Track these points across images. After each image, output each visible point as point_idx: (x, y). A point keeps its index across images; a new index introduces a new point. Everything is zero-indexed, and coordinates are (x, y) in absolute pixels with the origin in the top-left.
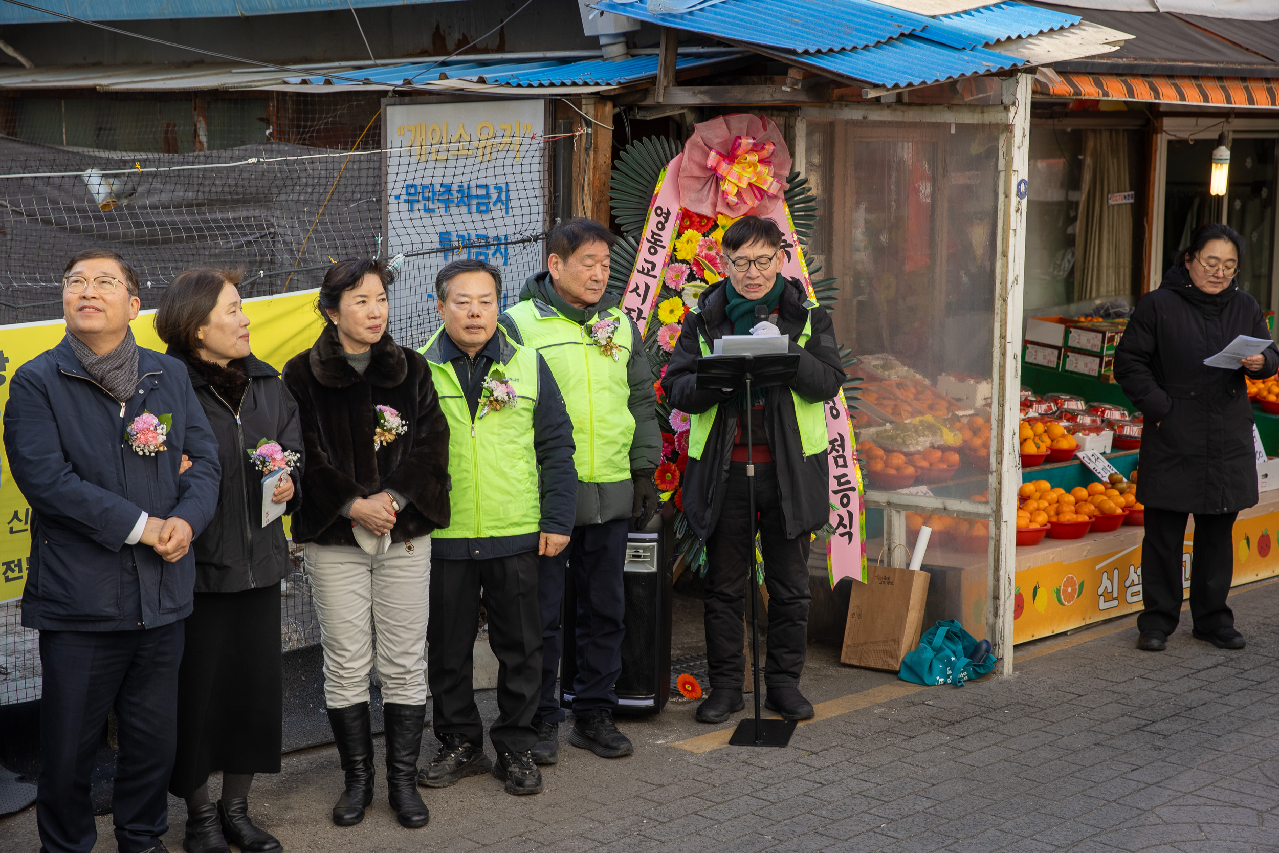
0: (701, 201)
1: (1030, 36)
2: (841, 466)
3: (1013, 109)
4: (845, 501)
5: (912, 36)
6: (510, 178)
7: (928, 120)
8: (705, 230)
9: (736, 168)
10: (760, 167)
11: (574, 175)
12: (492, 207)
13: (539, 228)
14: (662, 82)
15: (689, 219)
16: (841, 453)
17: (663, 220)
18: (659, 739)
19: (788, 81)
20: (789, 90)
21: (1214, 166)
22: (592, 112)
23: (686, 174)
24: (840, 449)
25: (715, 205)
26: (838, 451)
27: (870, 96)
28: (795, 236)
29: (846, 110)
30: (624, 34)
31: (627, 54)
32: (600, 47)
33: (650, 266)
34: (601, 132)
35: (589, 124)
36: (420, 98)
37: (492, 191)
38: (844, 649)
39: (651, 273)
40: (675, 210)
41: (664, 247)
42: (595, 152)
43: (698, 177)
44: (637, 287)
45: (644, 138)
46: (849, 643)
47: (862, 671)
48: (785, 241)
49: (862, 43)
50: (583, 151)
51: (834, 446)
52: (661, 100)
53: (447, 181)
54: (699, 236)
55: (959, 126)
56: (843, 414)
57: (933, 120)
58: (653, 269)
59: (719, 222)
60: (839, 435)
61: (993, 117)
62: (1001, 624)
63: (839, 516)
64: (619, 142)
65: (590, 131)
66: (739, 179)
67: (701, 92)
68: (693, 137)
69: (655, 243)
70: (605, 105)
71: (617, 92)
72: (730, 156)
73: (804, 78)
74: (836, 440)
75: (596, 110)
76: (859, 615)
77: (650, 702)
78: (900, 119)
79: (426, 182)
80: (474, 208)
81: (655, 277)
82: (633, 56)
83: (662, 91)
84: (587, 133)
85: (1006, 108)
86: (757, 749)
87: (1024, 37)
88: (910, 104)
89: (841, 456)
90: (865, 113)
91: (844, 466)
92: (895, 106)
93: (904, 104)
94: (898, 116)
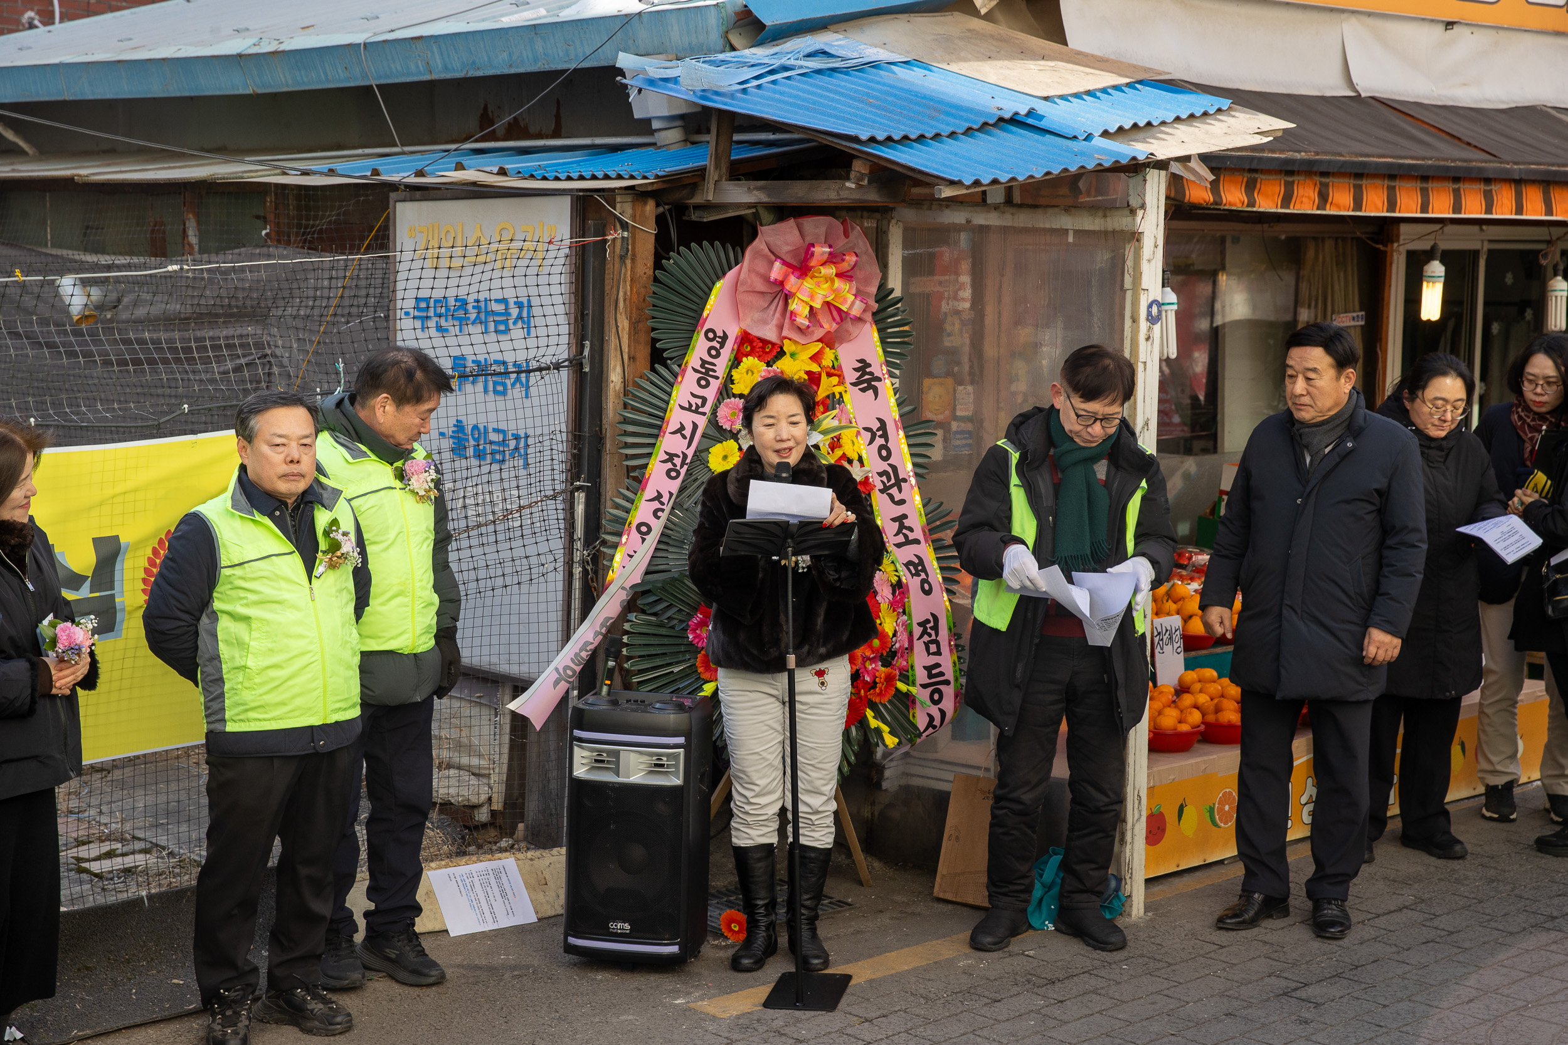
0: (765, 322)
1: (1163, 123)
2: (934, 654)
3: (1140, 213)
4: (936, 697)
5: (1014, 121)
6: (533, 291)
7: (1042, 226)
8: (769, 358)
9: (808, 284)
10: (837, 283)
11: (607, 288)
12: (511, 327)
13: (563, 353)
14: (712, 175)
15: (748, 344)
16: (934, 637)
17: (718, 346)
18: (678, 998)
19: (853, 175)
20: (853, 186)
21: (1425, 284)
22: (629, 210)
23: (745, 288)
24: (933, 632)
25: (780, 327)
26: (930, 635)
27: (943, 195)
28: (884, 367)
29: (947, 212)
30: (682, 117)
31: (685, 141)
32: (652, 132)
33: (699, 402)
34: (639, 235)
35: (624, 226)
36: (432, 193)
37: (512, 305)
38: (938, 879)
39: (701, 410)
40: (733, 332)
41: (717, 378)
42: (633, 260)
43: (762, 293)
44: (682, 428)
45: (693, 244)
46: (945, 873)
47: (959, 907)
48: (871, 373)
49: (946, 130)
50: (617, 260)
51: (925, 630)
52: (710, 198)
53: (462, 292)
54: (762, 366)
55: (1077, 232)
56: (936, 589)
57: (1047, 226)
58: (703, 405)
59: (785, 349)
60: (932, 615)
61: (1118, 222)
62: (1128, 854)
63: (929, 715)
64: (663, 247)
65: (626, 234)
66: (812, 297)
67: (757, 189)
68: (756, 243)
69: (707, 373)
70: (645, 203)
71: (655, 187)
72: (803, 269)
73: (871, 172)
74: (928, 621)
75: (634, 208)
76: (957, 838)
77: (675, 949)
78: (1009, 224)
79: (438, 294)
80: (492, 326)
81: (704, 414)
82: (693, 143)
83: (712, 186)
84: (623, 238)
85: (1133, 212)
86: (797, 1013)
87: (1155, 124)
88: (1021, 206)
89: (935, 642)
90: (969, 216)
91: (937, 654)
92: (1002, 207)
93: (1013, 205)
94: (1007, 220)
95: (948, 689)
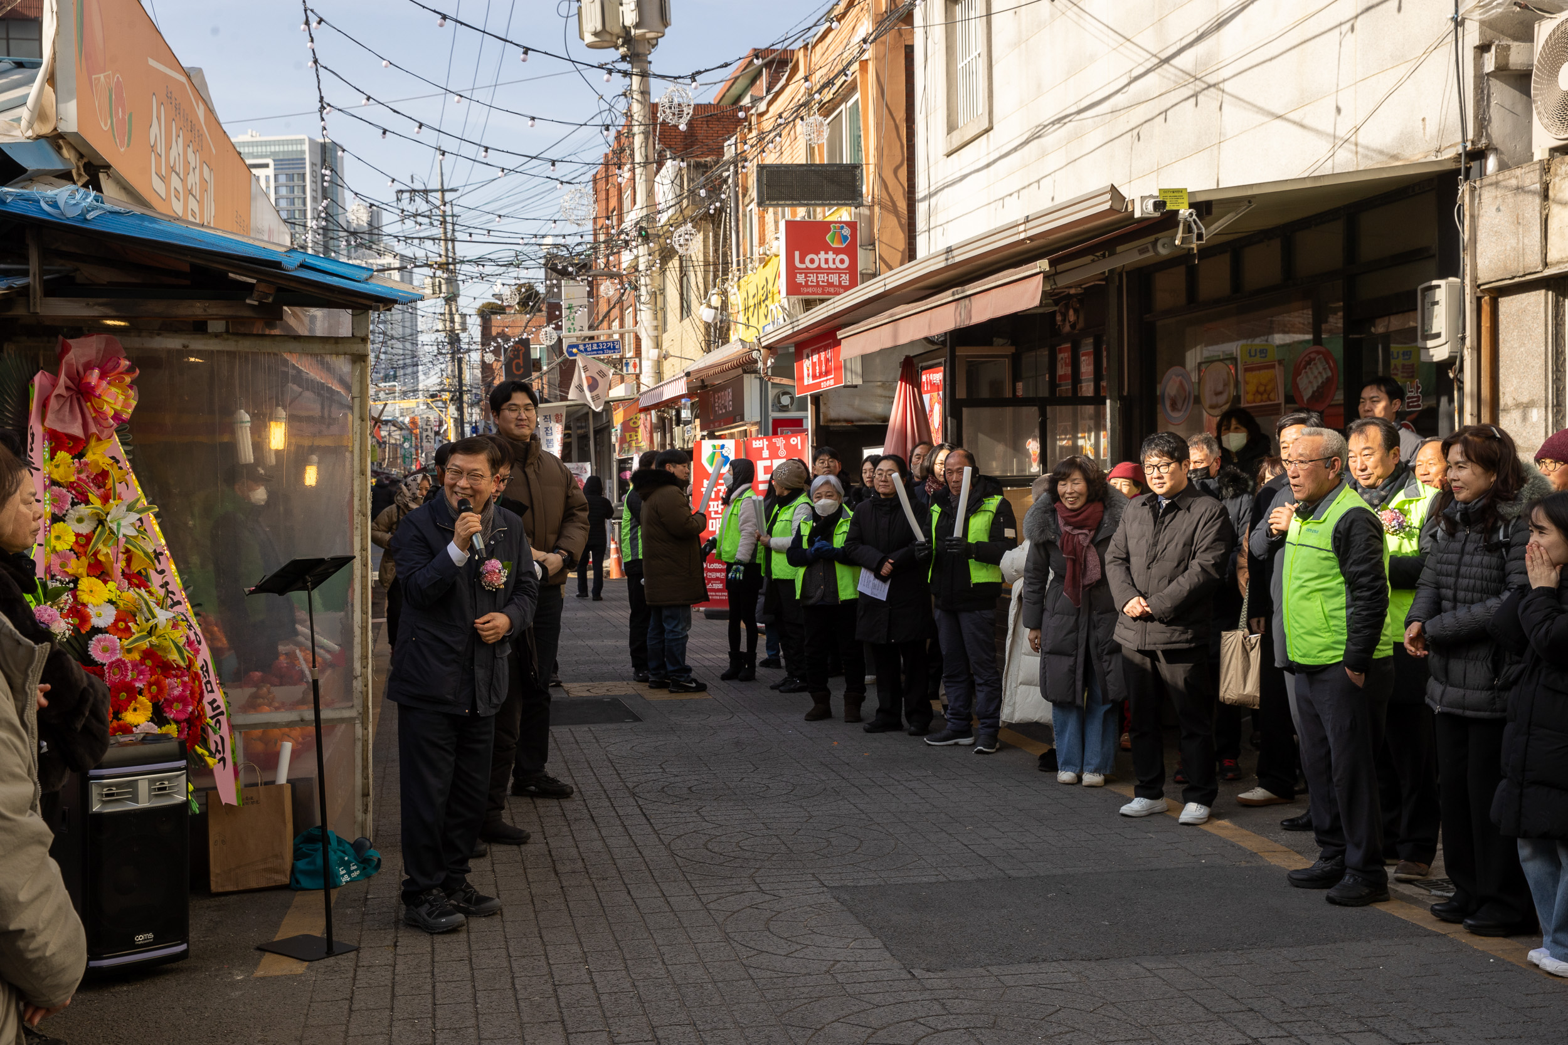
0: (70, 421)
2: (210, 692)
4: (218, 726)
14: (38, 293)
16: (208, 679)
24: (207, 675)
25: (85, 426)
28: (127, 463)
38: (212, 878)
40: (38, 430)
43: (62, 396)
46: (218, 871)
47: (244, 894)
51: (203, 672)
52: (38, 311)
54: (71, 459)
56: (203, 640)
59: (90, 444)
60: (205, 660)
63: (215, 742)
74: (203, 666)
76: (223, 842)
78: (232, 349)
83: (38, 302)
89: (209, 682)
90: (186, 342)
91: (212, 691)
92: (225, 336)
93: (234, 334)
94: (230, 345)
95: (223, 719)
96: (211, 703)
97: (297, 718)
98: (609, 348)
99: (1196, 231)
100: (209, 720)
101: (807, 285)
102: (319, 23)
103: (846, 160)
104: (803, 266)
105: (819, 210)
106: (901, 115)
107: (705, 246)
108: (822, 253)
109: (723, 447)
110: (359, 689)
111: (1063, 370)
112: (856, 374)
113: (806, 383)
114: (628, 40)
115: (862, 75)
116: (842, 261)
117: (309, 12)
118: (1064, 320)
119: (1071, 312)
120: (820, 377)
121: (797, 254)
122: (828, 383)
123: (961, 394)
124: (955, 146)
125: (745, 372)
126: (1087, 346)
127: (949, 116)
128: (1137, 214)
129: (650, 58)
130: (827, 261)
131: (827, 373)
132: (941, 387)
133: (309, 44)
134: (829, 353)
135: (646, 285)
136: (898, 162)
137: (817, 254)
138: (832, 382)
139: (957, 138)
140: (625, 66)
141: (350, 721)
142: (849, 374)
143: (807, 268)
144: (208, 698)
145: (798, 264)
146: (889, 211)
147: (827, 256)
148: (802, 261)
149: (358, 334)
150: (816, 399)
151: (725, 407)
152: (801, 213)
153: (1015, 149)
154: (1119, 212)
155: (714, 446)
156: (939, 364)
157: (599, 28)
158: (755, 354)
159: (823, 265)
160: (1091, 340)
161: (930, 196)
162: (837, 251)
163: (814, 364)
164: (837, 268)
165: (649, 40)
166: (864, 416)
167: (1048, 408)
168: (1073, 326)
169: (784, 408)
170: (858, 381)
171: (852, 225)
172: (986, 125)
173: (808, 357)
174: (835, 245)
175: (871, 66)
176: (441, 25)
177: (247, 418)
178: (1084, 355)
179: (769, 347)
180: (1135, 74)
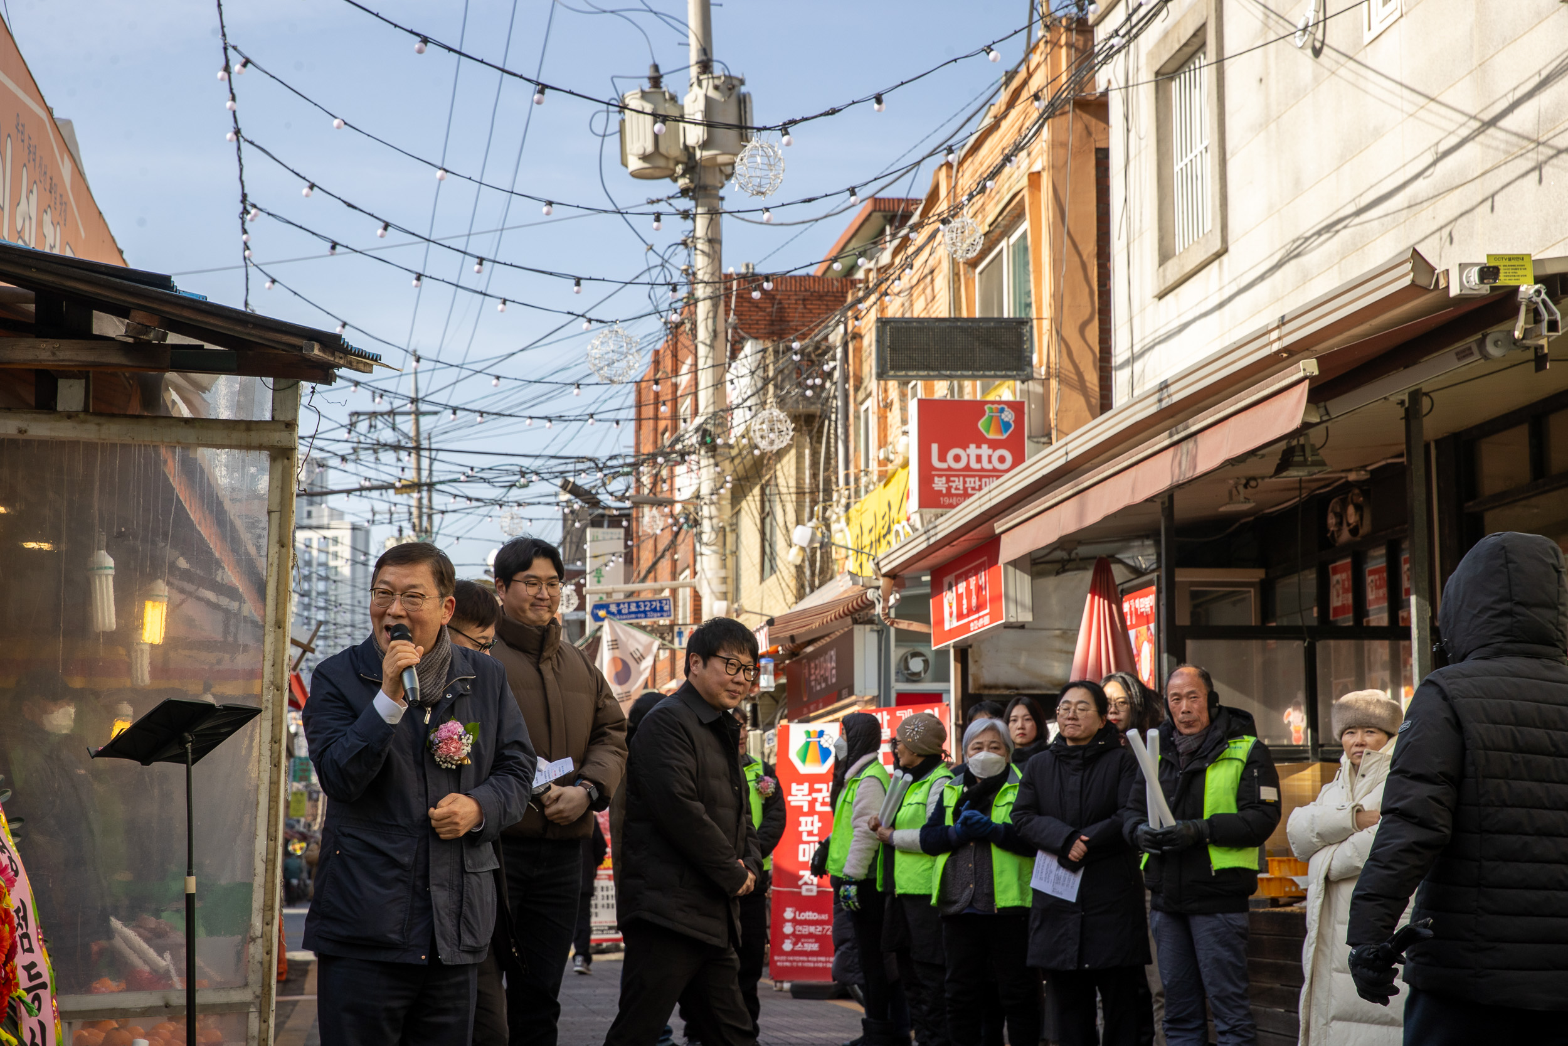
2: (28, 950)
78: (93, 437)
89: (26, 936)
90: (23, 425)
91: (30, 950)
92: (82, 416)
93: (98, 414)
94: (88, 432)
95: (45, 995)
96: (29, 968)
97: (161, 1003)
98: (654, 610)
99: (1546, 317)
100: (21, 992)
101: (949, 494)
102: (244, 65)
103: (1008, 312)
104: (944, 466)
105: (968, 384)
106: (1089, 248)
107: (799, 469)
108: (973, 446)
109: (821, 734)
110: (258, 958)
111: (1340, 598)
112: (1023, 606)
113: (947, 627)
114: (691, 166)
115: (1032, 194)
116: (1002, 459)
117: (230, 51)
118: (1340, 524)
119: (1351, 510)
120: (968, 615)
121: (935, 447)
122: (981, 623)
123: (1183, 619)
124: (1171, 280)
125: (855, 622)
126: (1377, 560)
127: (1161, 240)
128: (1454, 291)
129: (722, 193)
130: (979, 459)
131: (979, 608)
132: (1152, 618)
133: (229, 104)
134: (983, 577)
135: (711, 518)
136: (1086, 316)
137: (965, 447)
138: (987, 620)
139: (1174, 269)
140: (686, 204)
141: (240, 1009)
142: (1012, 607)
143: (950, 469)
144: (21, 959)
145: (935, 462)
146: (1072, 386)
147: (979, 452)
148: (942, 458)
149: (280, 417)
150: (963, 653)
151: (826, 680)
152: (941, 389)
153: (1262, 278)
154: (1426, 290)
155: (808, 733)
156: (1149, 584)
157: (650, 148)
158: (871, 594)
159: (974, 465)
160: (1382, 551)
161: (1133, 359)
162: (994, 445)
163: (959, 597)
164: (995, 470)
165: (720, 167)
166: (1035, 681)
167: (1319, 645)
168: (1354, 531)
169: (914, 677)
170: (1026, 617)
171: (1017, 407)
172: (1217, 246)
173: (950, 588)
174: (991, 436)
175: (1046, 181)
176: (420, 51)
177: (110, 562)
178: (1372, 573)
179: (892, 575)
180: (1442, 148)
